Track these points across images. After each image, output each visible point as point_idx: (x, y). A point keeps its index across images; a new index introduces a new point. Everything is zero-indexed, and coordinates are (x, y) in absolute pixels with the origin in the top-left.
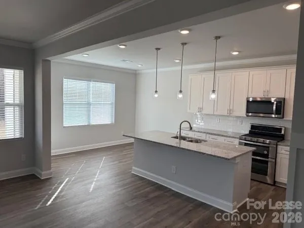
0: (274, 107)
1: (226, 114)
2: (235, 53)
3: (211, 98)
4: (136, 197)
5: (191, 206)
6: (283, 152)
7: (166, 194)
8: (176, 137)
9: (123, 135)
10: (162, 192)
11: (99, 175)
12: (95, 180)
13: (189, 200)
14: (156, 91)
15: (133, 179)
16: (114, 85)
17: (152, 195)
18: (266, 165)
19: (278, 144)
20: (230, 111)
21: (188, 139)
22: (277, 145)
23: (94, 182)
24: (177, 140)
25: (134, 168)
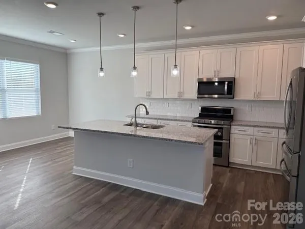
0: (226, 88)
1: (176, 97)
2: (188, 28)
3: (173, 75)
4: (85, 205)
5: (157, 205)
6: (237, 132)
7: (123, 194)
8: (131, 125)
9: (59, 127)
10: (117, 193)
11: (26, 182)
12: (21, 190)
13: (152, 197)
14: (102, 69)
15: (77, 182)
16: (39, 65)
17: (106, 199)
18: (221, 147)
19: (232, 124)
20: (181, 94)
21: (145, 126)
22: (230, 125)
23: (20, 195)
24: (132, 128)
25: (75, 167)
